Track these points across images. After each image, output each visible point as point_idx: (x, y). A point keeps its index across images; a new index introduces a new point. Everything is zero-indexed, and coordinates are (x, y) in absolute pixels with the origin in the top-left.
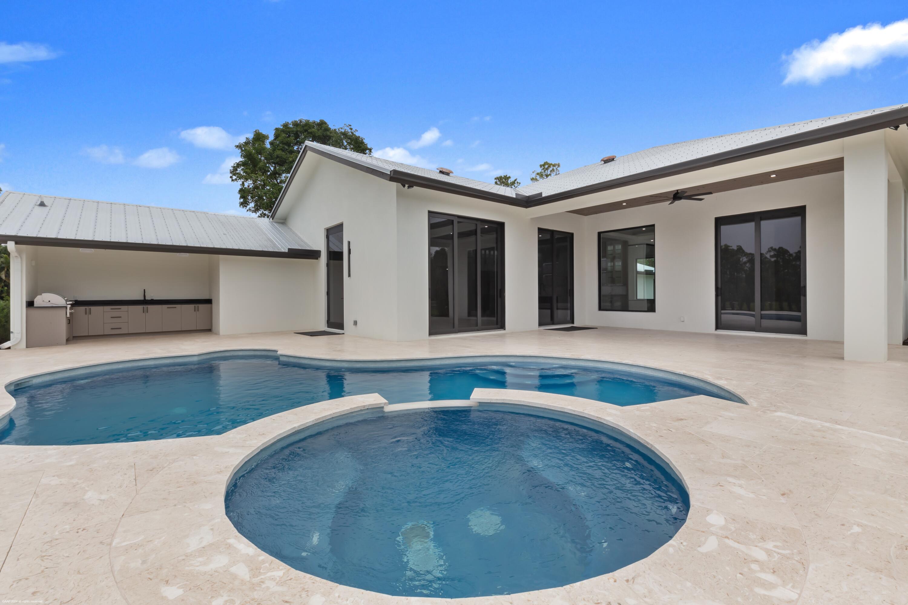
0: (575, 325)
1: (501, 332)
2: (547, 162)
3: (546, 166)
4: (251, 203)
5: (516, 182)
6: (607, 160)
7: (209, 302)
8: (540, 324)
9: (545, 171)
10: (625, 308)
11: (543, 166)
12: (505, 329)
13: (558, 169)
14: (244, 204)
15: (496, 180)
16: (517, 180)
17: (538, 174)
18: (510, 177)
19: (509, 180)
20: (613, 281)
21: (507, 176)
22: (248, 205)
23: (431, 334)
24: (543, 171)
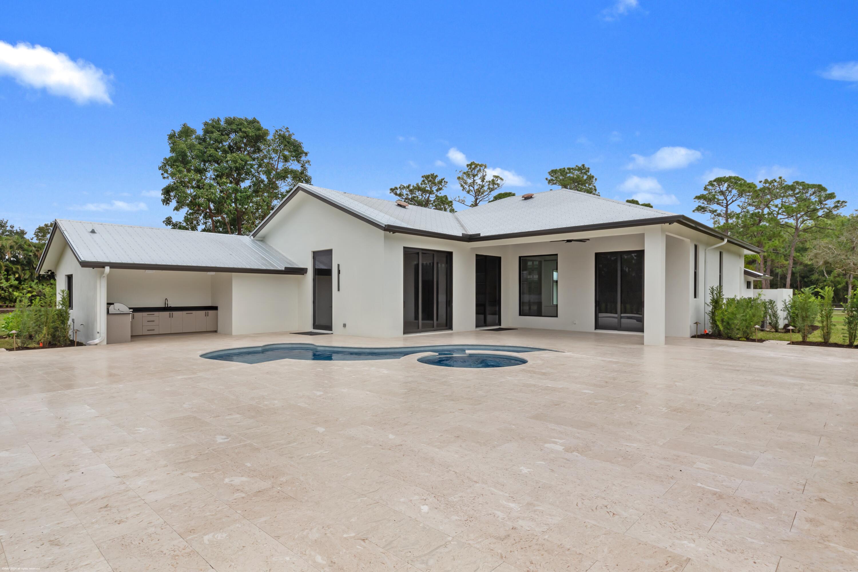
0: (502, 327)
1: (450, 332)
2: (473, 162)
3: (473, 166)
4: (173, 199)
5: (443, 181)
6: (526, 197)
7: (215, 308)
8: (477, 326)
9: (472, 171)
10: (539, 314)
11: (470, 166)
12: (452, 330)
13: (485, 170)
14: (166, 201)
15: (423, 179)
16: (445, 180)
17: (464, 173)
18: (437, 176)
19: (437, 178)
20: (530, 292)
21: (434, 175)
22: (170, 201)
23: (405, 333)
24: (470, 170)
